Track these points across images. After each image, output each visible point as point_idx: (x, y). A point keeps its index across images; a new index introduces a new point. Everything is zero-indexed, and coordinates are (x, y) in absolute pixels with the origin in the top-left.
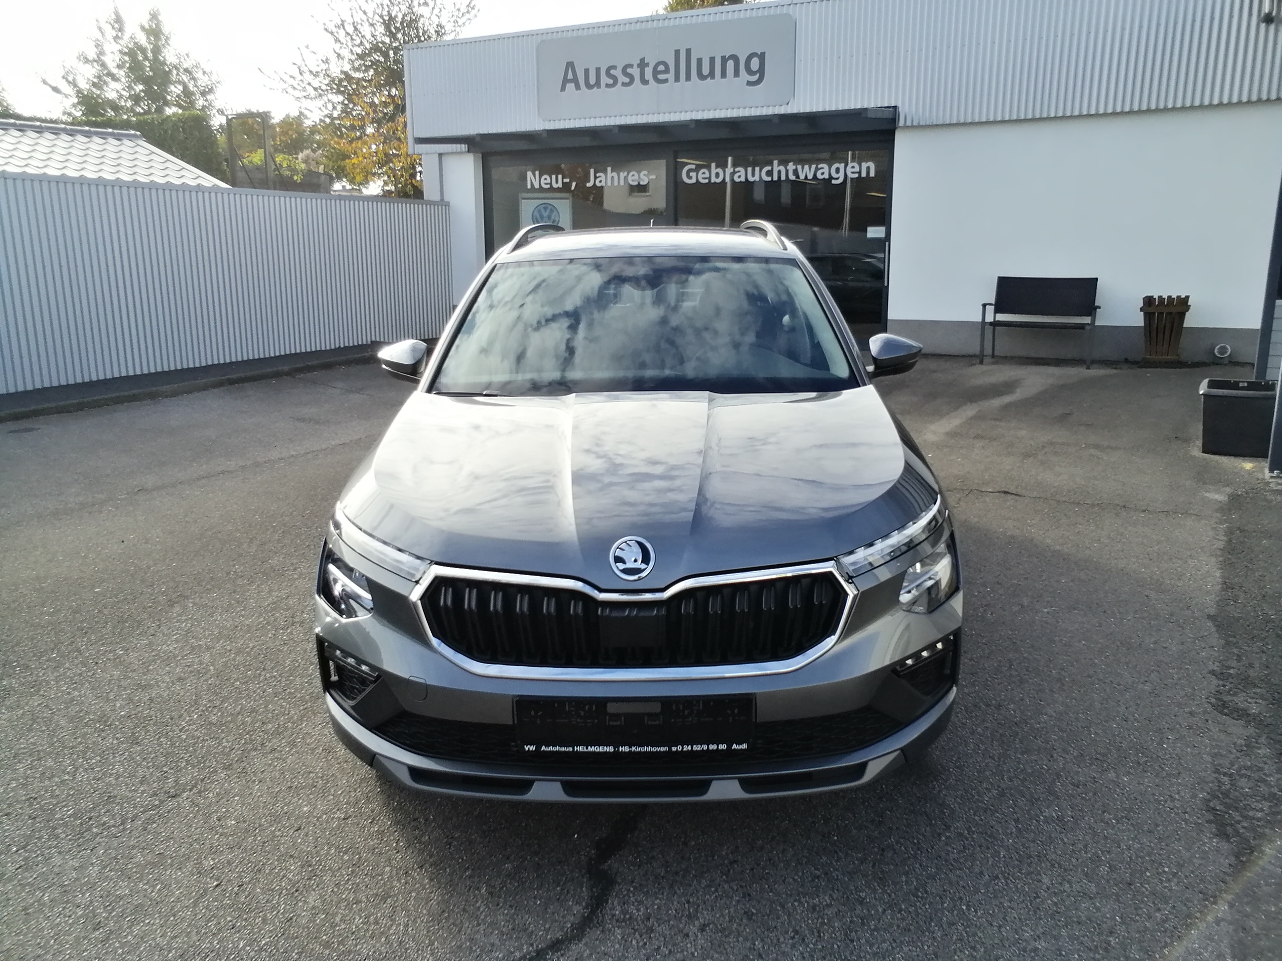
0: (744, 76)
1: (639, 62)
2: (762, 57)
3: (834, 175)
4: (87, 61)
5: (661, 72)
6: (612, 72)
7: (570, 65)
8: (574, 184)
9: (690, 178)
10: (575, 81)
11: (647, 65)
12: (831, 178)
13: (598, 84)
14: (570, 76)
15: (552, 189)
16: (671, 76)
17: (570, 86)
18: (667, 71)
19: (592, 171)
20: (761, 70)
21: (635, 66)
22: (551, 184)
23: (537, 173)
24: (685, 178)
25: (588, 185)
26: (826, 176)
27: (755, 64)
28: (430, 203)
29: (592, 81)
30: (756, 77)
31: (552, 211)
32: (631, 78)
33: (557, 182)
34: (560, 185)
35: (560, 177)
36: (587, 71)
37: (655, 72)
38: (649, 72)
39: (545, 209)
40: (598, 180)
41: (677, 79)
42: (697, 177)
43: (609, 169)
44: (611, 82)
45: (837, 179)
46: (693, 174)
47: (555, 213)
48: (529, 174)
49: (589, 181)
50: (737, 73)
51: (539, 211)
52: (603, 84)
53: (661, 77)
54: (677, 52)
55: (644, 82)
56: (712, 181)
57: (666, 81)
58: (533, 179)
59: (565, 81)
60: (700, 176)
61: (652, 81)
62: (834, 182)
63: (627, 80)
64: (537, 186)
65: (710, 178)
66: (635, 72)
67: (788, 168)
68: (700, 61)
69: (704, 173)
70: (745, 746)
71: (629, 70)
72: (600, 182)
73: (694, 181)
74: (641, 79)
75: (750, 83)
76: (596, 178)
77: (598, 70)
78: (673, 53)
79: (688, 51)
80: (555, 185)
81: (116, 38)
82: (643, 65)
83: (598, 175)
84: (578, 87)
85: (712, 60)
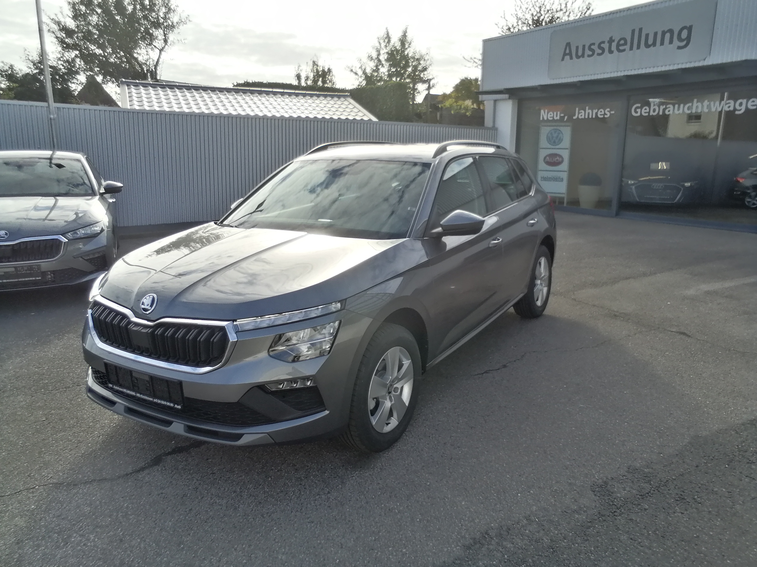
0: (676, 43)
1: (609, 40)
2: (690, 29)
3: (737, 107)
4: (372, 59)
5: (623, 45)
6: (592, 47)
7: (568, 45)
8: (566, 117)
9: (636, 112)
10: (570, 54)
11: (614, 41)
12: (735, 109)
13: (583, 56)
14: (568, 51)
15: (554, 121)
16: (627, 47)
17: (567, 58)
18: (625, 44)
19: (577, 109)
20: (688, 39)
21: (606, 42)
22: (553, 117)
23: (546, 111)
24: (634, 114)
25: (574, 118)
26: (732, 108)
27: (684, 34)
28: (488, 129)
29: (580, 53)
30: (684, 43)
31: (559, 134)
32: (603, 50)
33: (557, 116)
34: (558, 118)
35: (559, 113)
36: (577, 48)
37: (618, 45)
38: (614, 45)
39: (555, 132)
40: (580, 115)
41: (631, 49)
42: (641, 111)
43: (587, 108)
44: (591, 53)
45: (740, 110)
46: (639, 110)
47: (561, 135)
48: (542, 111)
49: (575, 115)
50: (671, 42)
51: (551, 134)
52: (586, 55)
53: (621, 48)
54: (633, 31)
55: (611, 52)
56: (651, 114)
57: (624, 50)
58: (545, 114)
59: (565, 54)
60: (643, 111)
61: (615, 52)
62: (737, 113)
63: (600, 51)
64: (545, 118)
65: (649, 113)
66: (606, 46)
67: (704, 104)
68: (647, 35)
69: (646, 109)
70: (179, 407)
71: (602, 45)
72: (581, 116)
73: (639, 114)
74: (609, 50)
75: (679, 48)
76: (579, 113)
77: (584, 46)
78: (631, 32)
79: (641, 30)
80: (555, 118)
81: (386, 46)
82: (611, 41)
83: (580, 112)
84: (571, 58)
85: (656, 34)
